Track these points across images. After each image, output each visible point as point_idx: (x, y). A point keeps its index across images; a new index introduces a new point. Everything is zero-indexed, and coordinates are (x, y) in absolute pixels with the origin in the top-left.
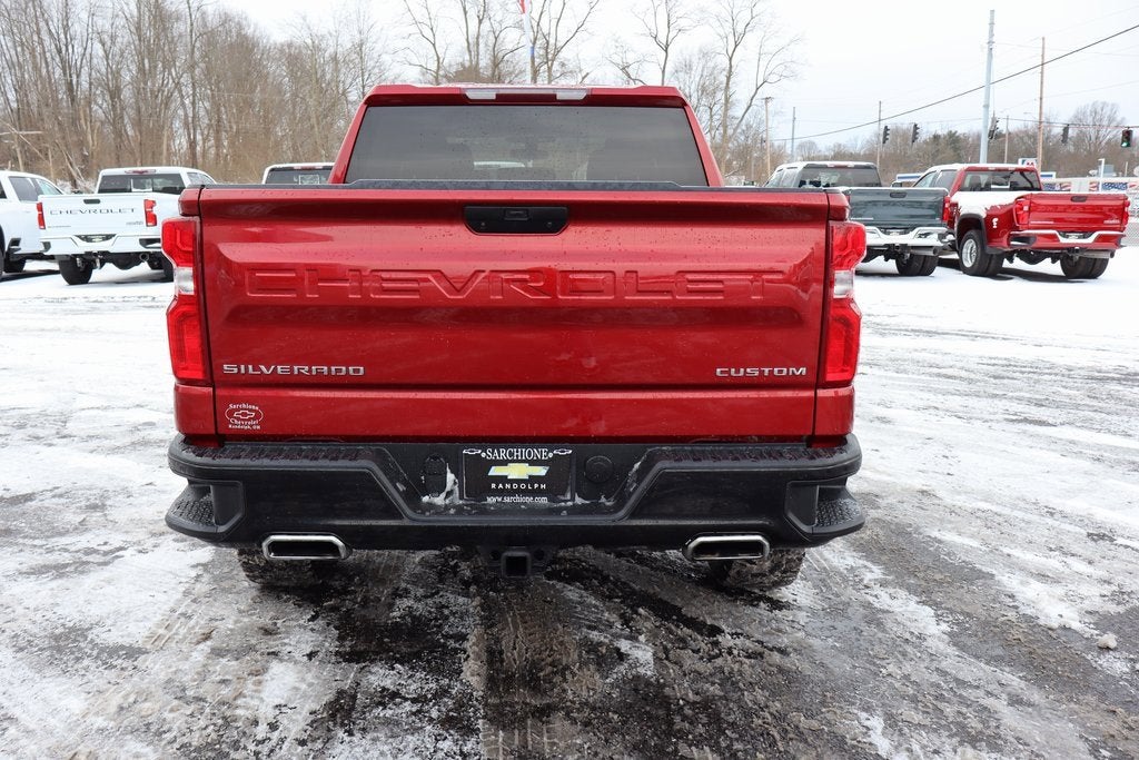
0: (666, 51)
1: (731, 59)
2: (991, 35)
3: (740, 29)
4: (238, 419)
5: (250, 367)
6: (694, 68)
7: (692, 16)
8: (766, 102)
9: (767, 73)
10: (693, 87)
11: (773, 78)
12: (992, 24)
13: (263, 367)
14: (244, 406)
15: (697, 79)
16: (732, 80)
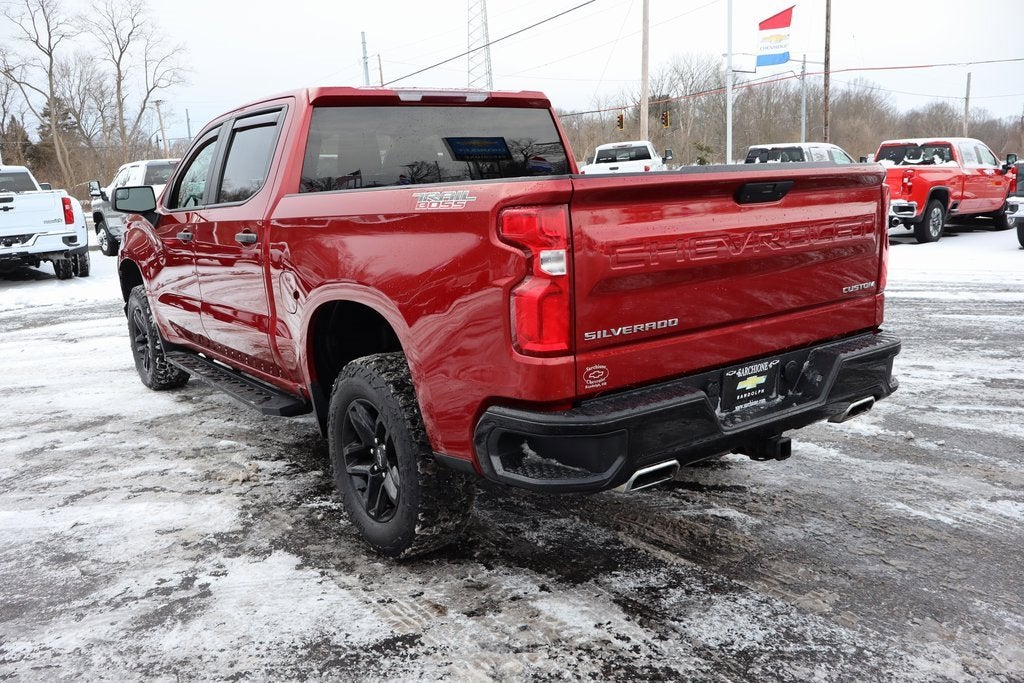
0: (50, 55)
1: (118, 65)
2: (365, 52)
3: (124, 36)
4: (592, 379)
5: (605, 331)
6: (72, 72)
7: (74, 22)
8: (158, 105)
9: (156, 78)
10: (74, 90)
11: (162, 83)
12: (364, 43)
13: (613, 330)
14: (596, 367)
15: (77, 82)
16: (122, 84)
